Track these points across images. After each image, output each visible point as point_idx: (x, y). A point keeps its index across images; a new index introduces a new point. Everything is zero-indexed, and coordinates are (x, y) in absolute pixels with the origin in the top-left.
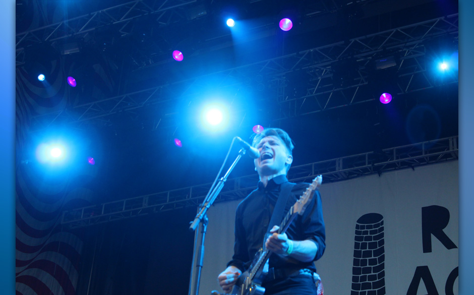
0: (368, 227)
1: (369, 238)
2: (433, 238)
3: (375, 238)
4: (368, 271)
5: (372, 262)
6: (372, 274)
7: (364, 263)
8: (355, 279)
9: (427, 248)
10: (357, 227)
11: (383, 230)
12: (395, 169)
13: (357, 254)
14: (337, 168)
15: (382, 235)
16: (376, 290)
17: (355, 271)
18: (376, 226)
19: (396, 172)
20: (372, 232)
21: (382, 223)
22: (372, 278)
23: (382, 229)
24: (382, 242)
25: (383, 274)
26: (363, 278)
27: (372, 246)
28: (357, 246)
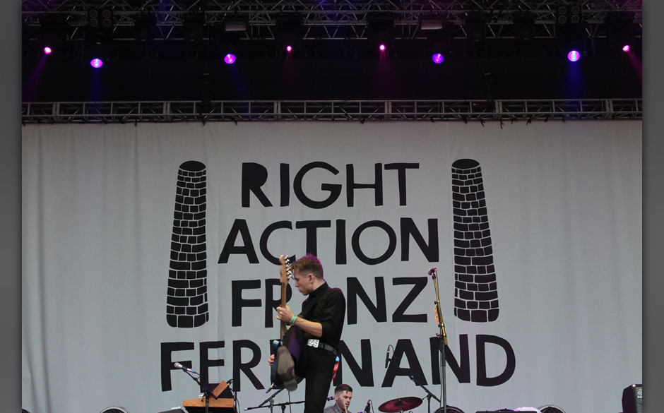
0: (191, 175)
1: (191, 186)
2: (252, 194)
3: (198, 186)
4: (190, 217)
5: (194, 209)
6: (193, 220)
7: (186, 209)
8: (176, 223)
9: (246, 203)
10: (180, 172)
11: (205, 180)
12: (219, 121)
13: (178, 199)
14: (164, 111)
15: (204, 185)
16: (197, 236)
17: (177, 215)
18: (198, 175)
19: (220, 123)
20: (194, 180)
21: (205, 173)
22: (193, 224)
23: (204, 178)
24: (204, 192)
25: (204, 222)
26: (184, 224)
27: (195, 193)
28: (179, 191)
